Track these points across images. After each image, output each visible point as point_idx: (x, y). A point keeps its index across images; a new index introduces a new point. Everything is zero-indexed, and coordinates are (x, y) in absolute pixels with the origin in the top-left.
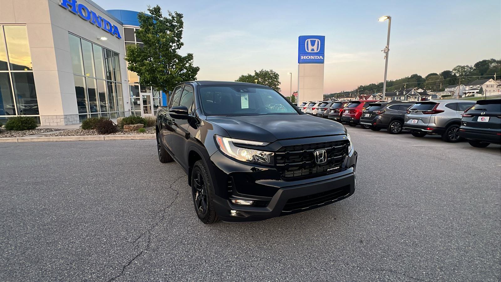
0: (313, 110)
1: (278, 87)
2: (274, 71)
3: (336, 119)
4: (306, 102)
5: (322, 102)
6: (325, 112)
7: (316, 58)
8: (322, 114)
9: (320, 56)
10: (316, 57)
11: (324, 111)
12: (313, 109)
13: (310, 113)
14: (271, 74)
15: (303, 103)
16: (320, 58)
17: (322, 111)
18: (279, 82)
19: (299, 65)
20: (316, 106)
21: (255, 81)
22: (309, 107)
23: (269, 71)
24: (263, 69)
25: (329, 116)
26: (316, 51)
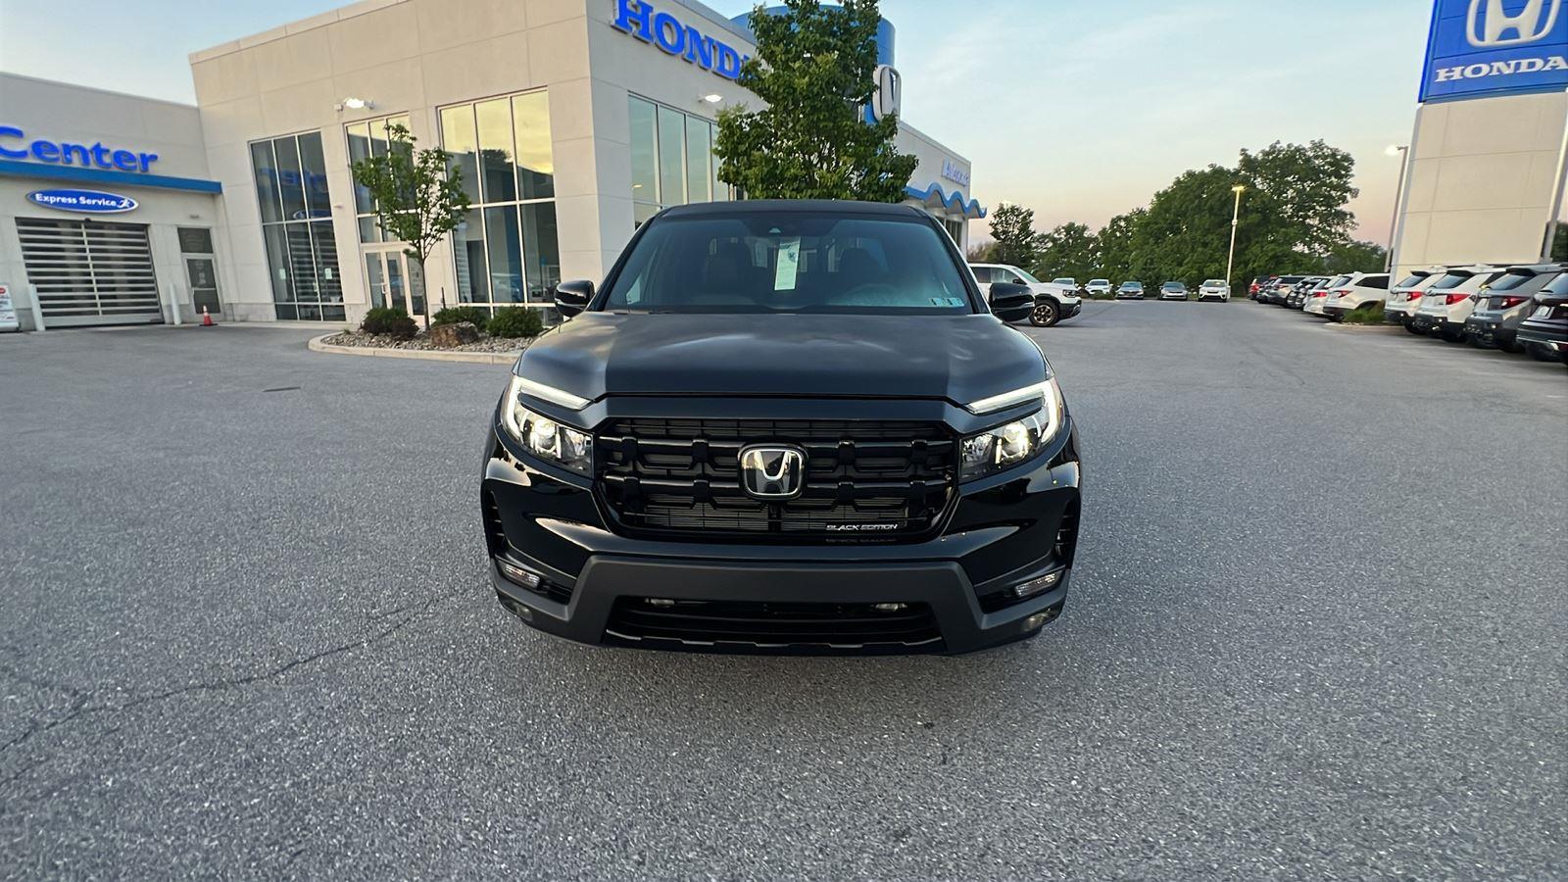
0: (1448, 303)
1: (1343, 207)
2: (1331, 143)
3: (1556, 347)
4: (1428, 271)
5: (1504, 270)
6: (1507, 315)
7: (1523, 69)
8: (1489, 324)
9: (1553, 59)
10: (1525, 62)
11: (1504, 308)
12: (1451, 300)
13: (1435, 315)
14: (1317, 157)
15: (1414, 273)
16: (1547, 68)
17: (1493, 307)
18: (1349, 190)
19: (1419, 111)
20: (1468, 287)
21: (1234, 189)
22: (1435, 291)
23: (1307, 146)
24: (1278, 142)
25: (1523, 334)
26: (1526, 36)
